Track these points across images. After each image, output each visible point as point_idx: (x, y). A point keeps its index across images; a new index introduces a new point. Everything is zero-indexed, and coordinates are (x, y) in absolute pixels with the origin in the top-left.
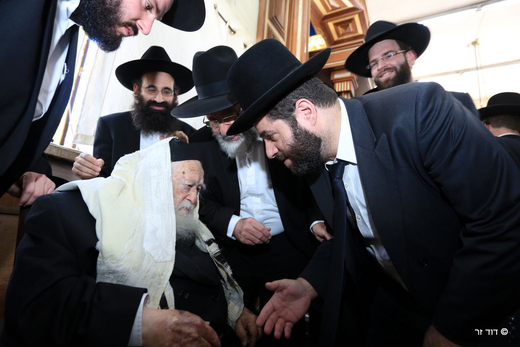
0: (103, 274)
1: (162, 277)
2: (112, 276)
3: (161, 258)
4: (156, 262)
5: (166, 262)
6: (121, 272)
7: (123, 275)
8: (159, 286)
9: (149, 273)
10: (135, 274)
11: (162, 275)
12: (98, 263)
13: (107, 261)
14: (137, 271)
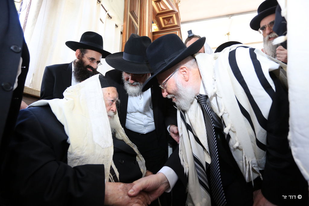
0: (72, 160)
1: (109, 157)
2: (78, 161)
3: (105, 146)
4: (103, 149)
5: (108, 147)
6: (85, 157)
7: (86, 159)
8: (108, 162)
9: (101, 155)
10: (93, 157)
11: (108, 155)
12: (68, 153)
13: (74, 151)
14: (94, 155)
